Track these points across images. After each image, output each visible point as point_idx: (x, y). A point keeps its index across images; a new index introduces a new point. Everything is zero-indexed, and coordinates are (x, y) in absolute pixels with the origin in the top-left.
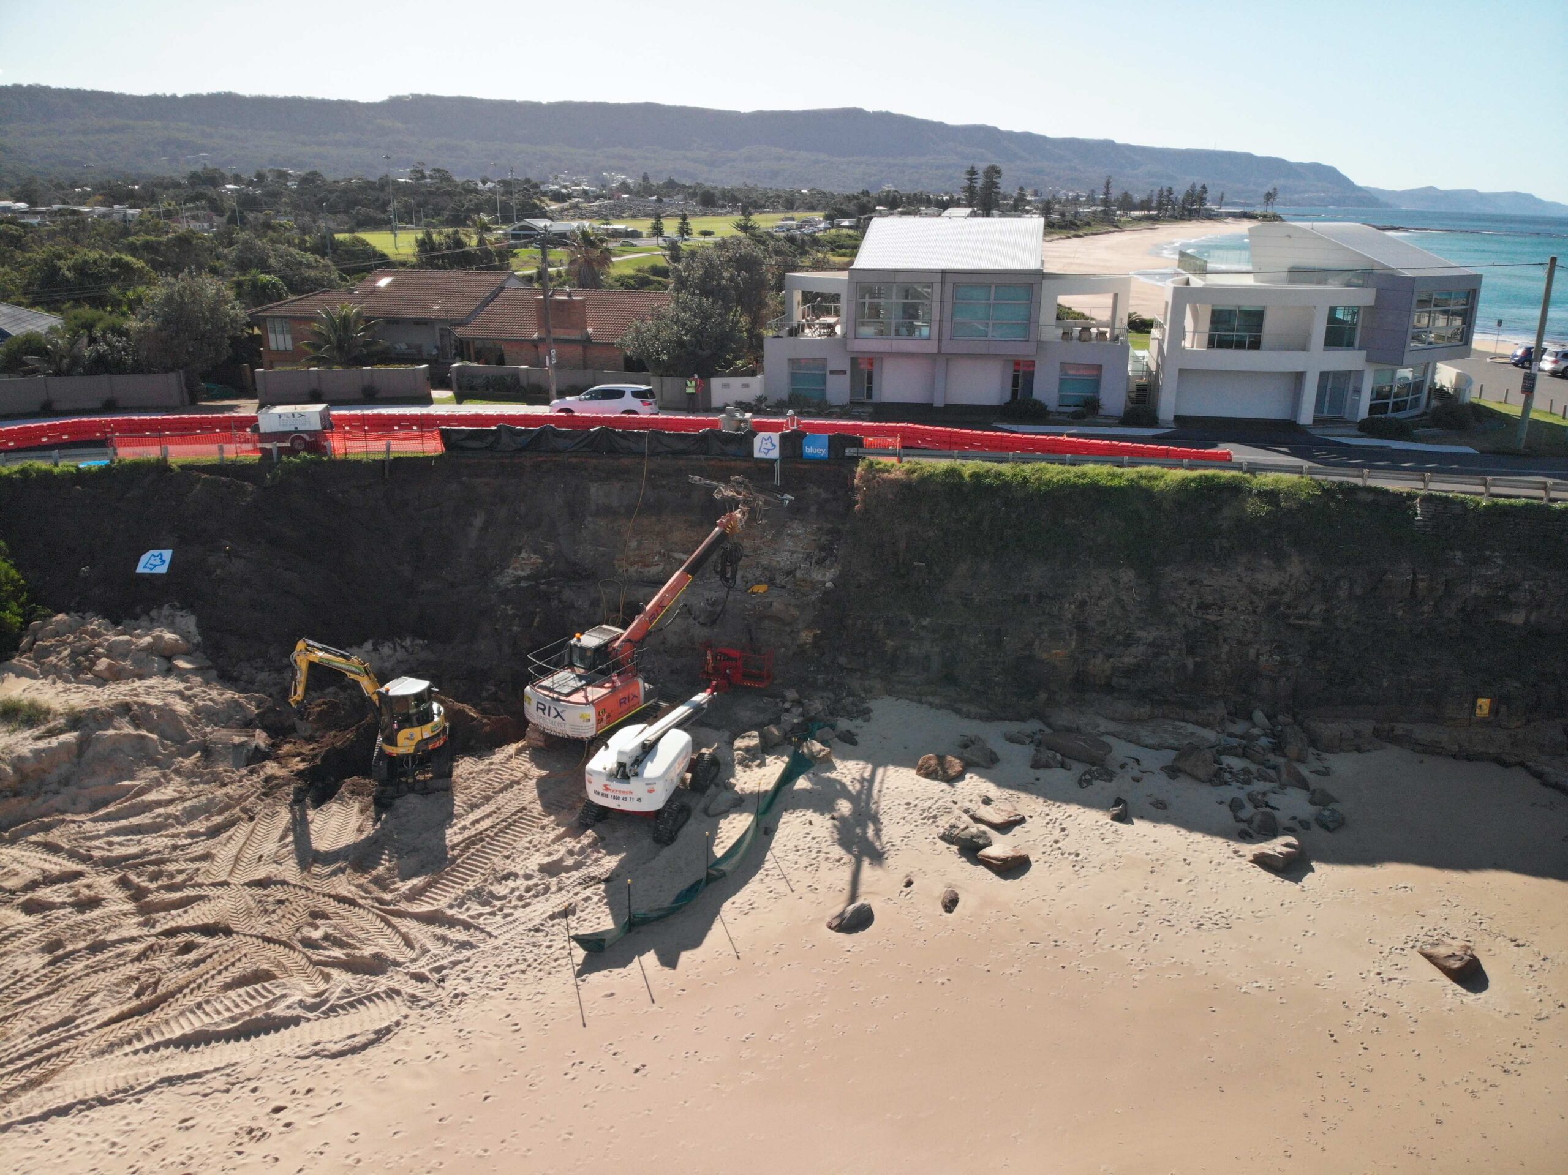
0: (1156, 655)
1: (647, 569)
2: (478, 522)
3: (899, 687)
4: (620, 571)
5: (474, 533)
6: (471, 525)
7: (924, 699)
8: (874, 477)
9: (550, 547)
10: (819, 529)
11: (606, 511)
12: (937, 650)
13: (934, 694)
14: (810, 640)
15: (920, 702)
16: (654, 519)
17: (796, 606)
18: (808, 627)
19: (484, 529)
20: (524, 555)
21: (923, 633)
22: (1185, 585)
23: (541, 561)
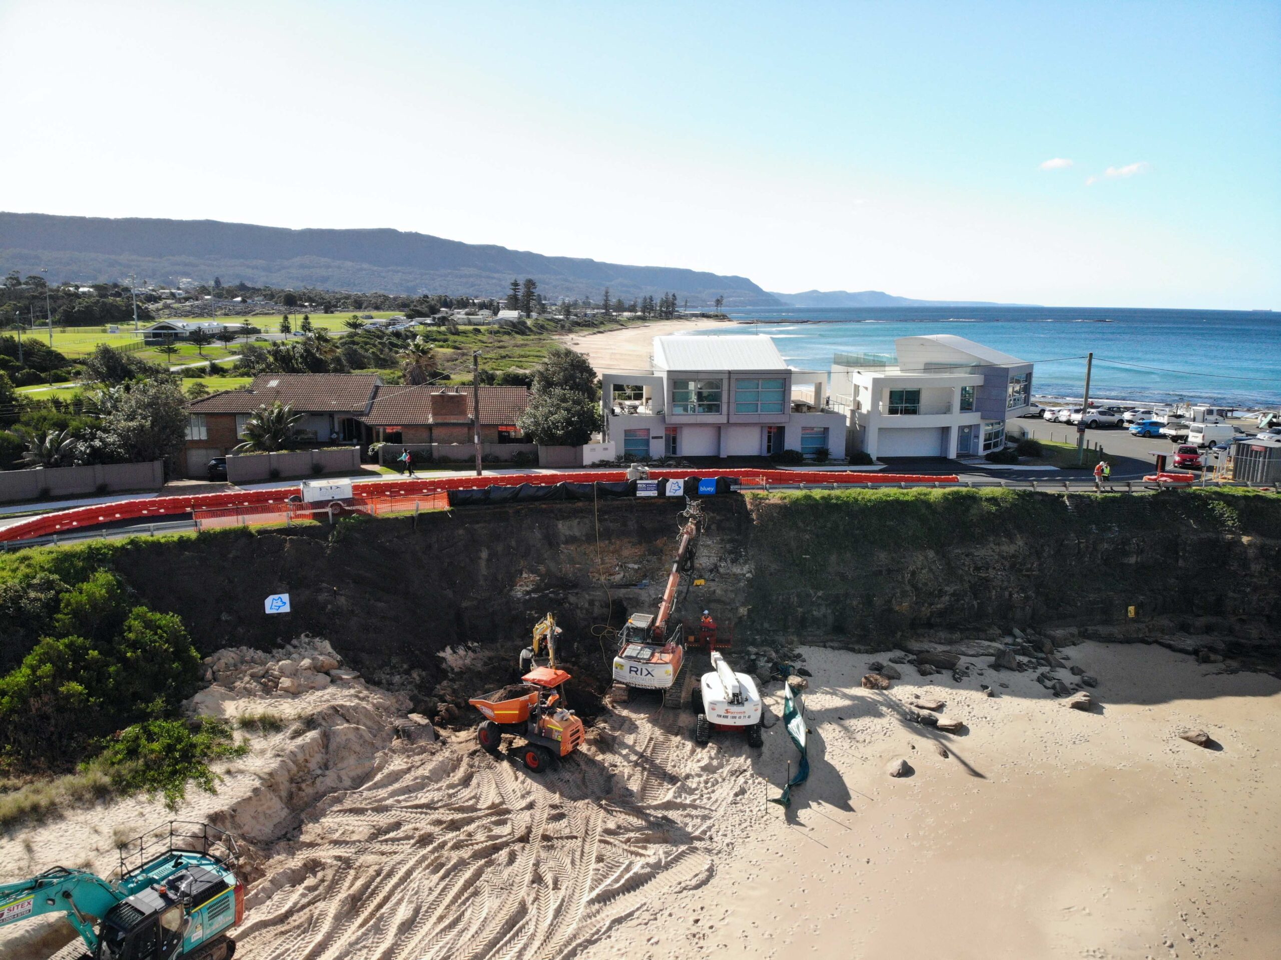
0: (958, 600)
1: (612, 577)
2: (484, 554)
3: (810, 638)
4: (594, 580)
5: (483, 564)
6: (480, 558)
7: (828, 644)
8: (760, 503)
9: (542, 568)
10: (722, 540)
11: (571, 540)
12: (829, 611)
13: (832, 641)
14: (746, 613)
15: (825, 647)
16: (607, 542)
17: (732, 591)
18: (744, 604)
19: (489, 560)
20: (525, 575)
21: (819, 601)
22: (963, 557)
23: (538, 578)
